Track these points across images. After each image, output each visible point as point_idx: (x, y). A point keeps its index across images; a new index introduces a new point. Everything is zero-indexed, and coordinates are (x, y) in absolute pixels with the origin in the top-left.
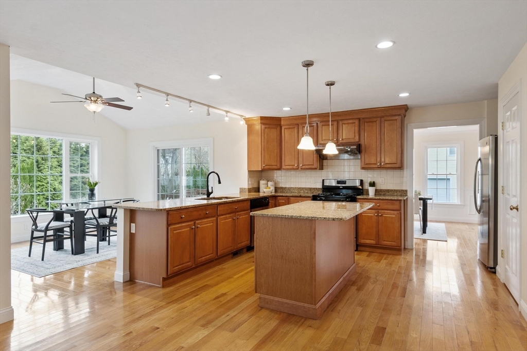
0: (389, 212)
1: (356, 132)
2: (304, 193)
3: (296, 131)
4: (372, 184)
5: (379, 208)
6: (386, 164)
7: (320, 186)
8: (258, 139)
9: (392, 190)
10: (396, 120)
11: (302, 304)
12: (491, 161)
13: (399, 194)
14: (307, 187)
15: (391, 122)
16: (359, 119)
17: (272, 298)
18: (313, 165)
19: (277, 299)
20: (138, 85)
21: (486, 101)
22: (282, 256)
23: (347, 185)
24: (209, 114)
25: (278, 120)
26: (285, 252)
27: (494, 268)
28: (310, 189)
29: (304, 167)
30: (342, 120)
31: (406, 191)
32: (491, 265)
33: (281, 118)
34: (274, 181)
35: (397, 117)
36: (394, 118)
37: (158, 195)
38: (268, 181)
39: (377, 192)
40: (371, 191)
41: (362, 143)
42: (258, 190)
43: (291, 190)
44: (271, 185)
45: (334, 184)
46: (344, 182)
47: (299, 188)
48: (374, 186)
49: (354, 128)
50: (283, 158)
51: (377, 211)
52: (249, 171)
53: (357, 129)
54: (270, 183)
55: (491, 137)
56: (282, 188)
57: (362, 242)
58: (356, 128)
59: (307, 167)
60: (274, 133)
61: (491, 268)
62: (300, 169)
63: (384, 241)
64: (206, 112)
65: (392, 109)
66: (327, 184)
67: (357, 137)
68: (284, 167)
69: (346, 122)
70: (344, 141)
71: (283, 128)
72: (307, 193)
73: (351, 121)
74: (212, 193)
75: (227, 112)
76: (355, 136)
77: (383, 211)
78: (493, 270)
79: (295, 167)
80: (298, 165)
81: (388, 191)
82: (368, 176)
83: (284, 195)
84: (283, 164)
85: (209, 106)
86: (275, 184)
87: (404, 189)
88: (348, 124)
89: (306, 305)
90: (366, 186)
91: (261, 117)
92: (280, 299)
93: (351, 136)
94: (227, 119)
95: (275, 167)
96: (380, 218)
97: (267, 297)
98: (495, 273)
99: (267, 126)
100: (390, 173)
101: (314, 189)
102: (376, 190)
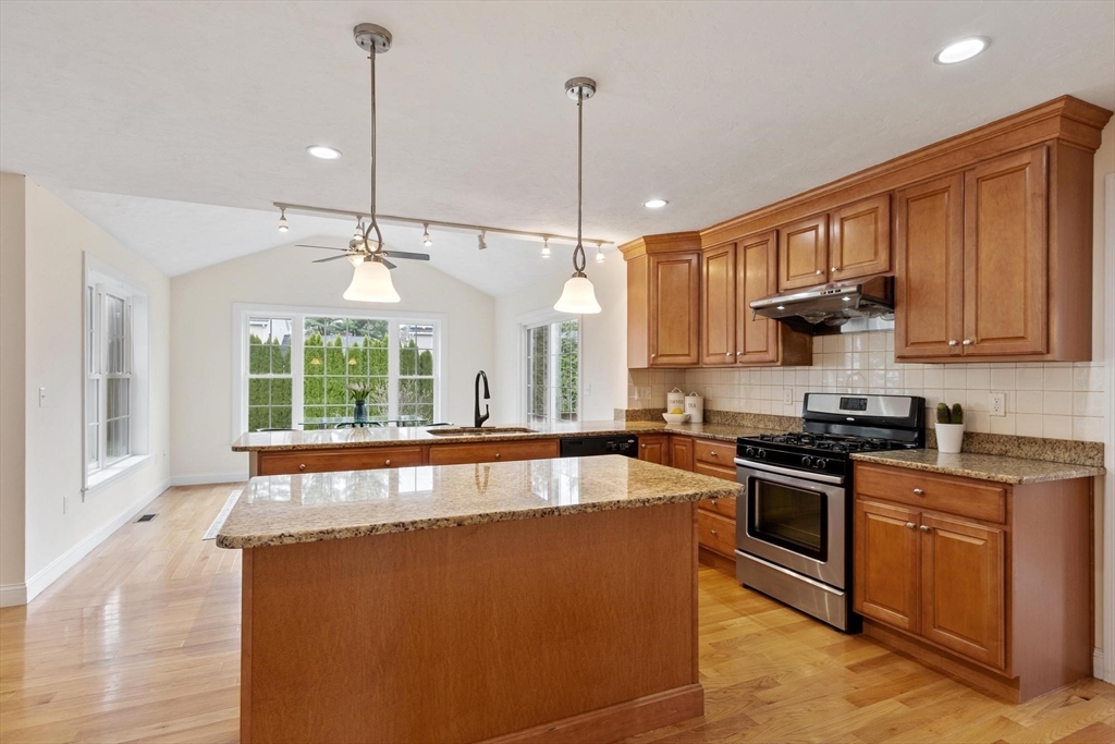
0: (959, 522)
1: (880, 239)
2: (766, 429)
3: (731, 260)
4: (951, 415)
5: (924, 501)
6: (983, 340)
7: (800, 414)
8: (643, 293)
9: (1032, 441)
10: (1022, 168)
13: (1066, 456)
14: (773, 413)
15: (1003, 181)
16: (891, 195)
18: (768, 352)
20: (283, 206)
23: (869, 412)
24: (483, 246)
28: (781, 418)
29: (746, 358)
30: (840, 208)
31: (1097, 446)
33: (697, 232)
34: (700, 395)
35: (1026, 158)
36: (1015, 163)
38: (685, 395)
39: (976, 442)
40: (946, 438)
41: (899, 272)
42: (657, 415)
43: (738, 420)
44: (691, 405)
45: (833, 407)
46: (861, 404)
47: (755, 415)
48: (959, 422)
49: (872, 227)
50: (704, 336)
51: (916, 511)
52: (631, 370)
53: (883, 226)
54: (690, 401)
56: (720, 412)
57: (866, 610)
58: (880, 224)
59: (753, 358)
60: (681, 275)
62: (738, 363)
63: (940, 628)
64: (477, 242)
65: (1005, 132)
66: (815, 406)
67: (883, 257)
69: (850, 212)
70: (844, 275)
71: (705, 258)
72: (773, 429)
73: (864, 208)
74: (487, 417)
75: (546, 236)
76: (876, 254)
77: (935, 517)
79: (727, 359)
80: (735, 354)
81: (1018, 441)
84: (704, 351)
85: (484, 229)
86: (705, 401)
87: (1088, 438)
88: (856, 216)
90: (931, 421)
91: (647, 237)
93: (866, 254)
94: (546, 251)
95: (686, 359)
96: (928, 539)
99: (662, 258)
102: (971, 436)
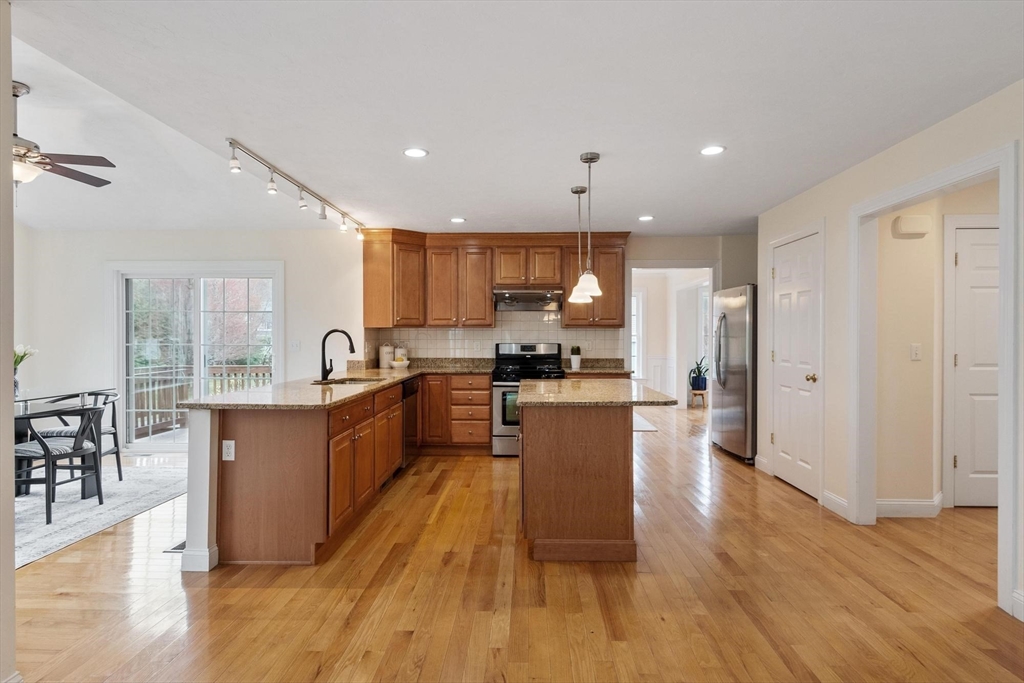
1: (556, 268)
2: (462, 367)
3: (453, 258)
4: (576, 351)
6: (601, 320)
7: (492, 355)
8: (386, 271)
9: (603, 360)
10: (616, 253)
11: (612, 541)
12: (748, 318)
13: (613, 365)
14: (466, 357)
15: (608, 255)
16: (561, 247)
17: (557, 541)
18: (485, 319)
19: (566, 542)
20: (233, 143)
21: (721, 238)
22: (576, 470)
23: (537, 352)
24: (325, 217)
25: (422, 236)
26: (580, 463)
27: (753, 459)
28: (473, 360)
29: (469, 322)
30: (533, 247)
31: (623, 360)
32: (749, 455)
33: (426, 234)
34: (406, 348)
35: (617, 249)
36: (613, 250)
37: (128, 381)
38: (395, 347)
39: (584, 363)
40: (575, 361)
42: (376, 363)
43: (438, 363)
44: (403, 355)
45: (515, 351)
46: (533, 348)
47: (452, 359)
48: (579, 354)
49: (552, 261)
50: (429, 306)
52: (366, 329)
53: (557, 262)
54: (400, 352)
55: (748, 286)
56: (420, 359)
59: (474, 322)
60: (414, 260)
61: (749, 459)
62: (460, 325)
64: (320, 212)
66: (504, 350)
67: (558, 277)
68: (430, 322)
69: (540, 250)
70: (537, 282)
71: (429, 253)
72: (468, 367)
73: (548, 250)
74: (331, 370)
75: (345, 215)
76: (554, 275)
78: (751, 462)
79: (451, 323)
80: (458, 320)
81: (598, 360)
82: (568, 339)
83: (439, 371)
84: (429, 317)
85: (324, 201)
86: (409, 352)
87: (619, 357)
88: (544, 253)
89: (618, 542)
90: (565, 355)
91: (393, 229)
92: (573, 542)
93: (549, 274)
94: (343, 228)
95: (415, 322)
97: (548, 541)
98: (753, 465)
99: (403, 247)
100: (601, 333)
101: (479, 359)
102: (582, 359)
